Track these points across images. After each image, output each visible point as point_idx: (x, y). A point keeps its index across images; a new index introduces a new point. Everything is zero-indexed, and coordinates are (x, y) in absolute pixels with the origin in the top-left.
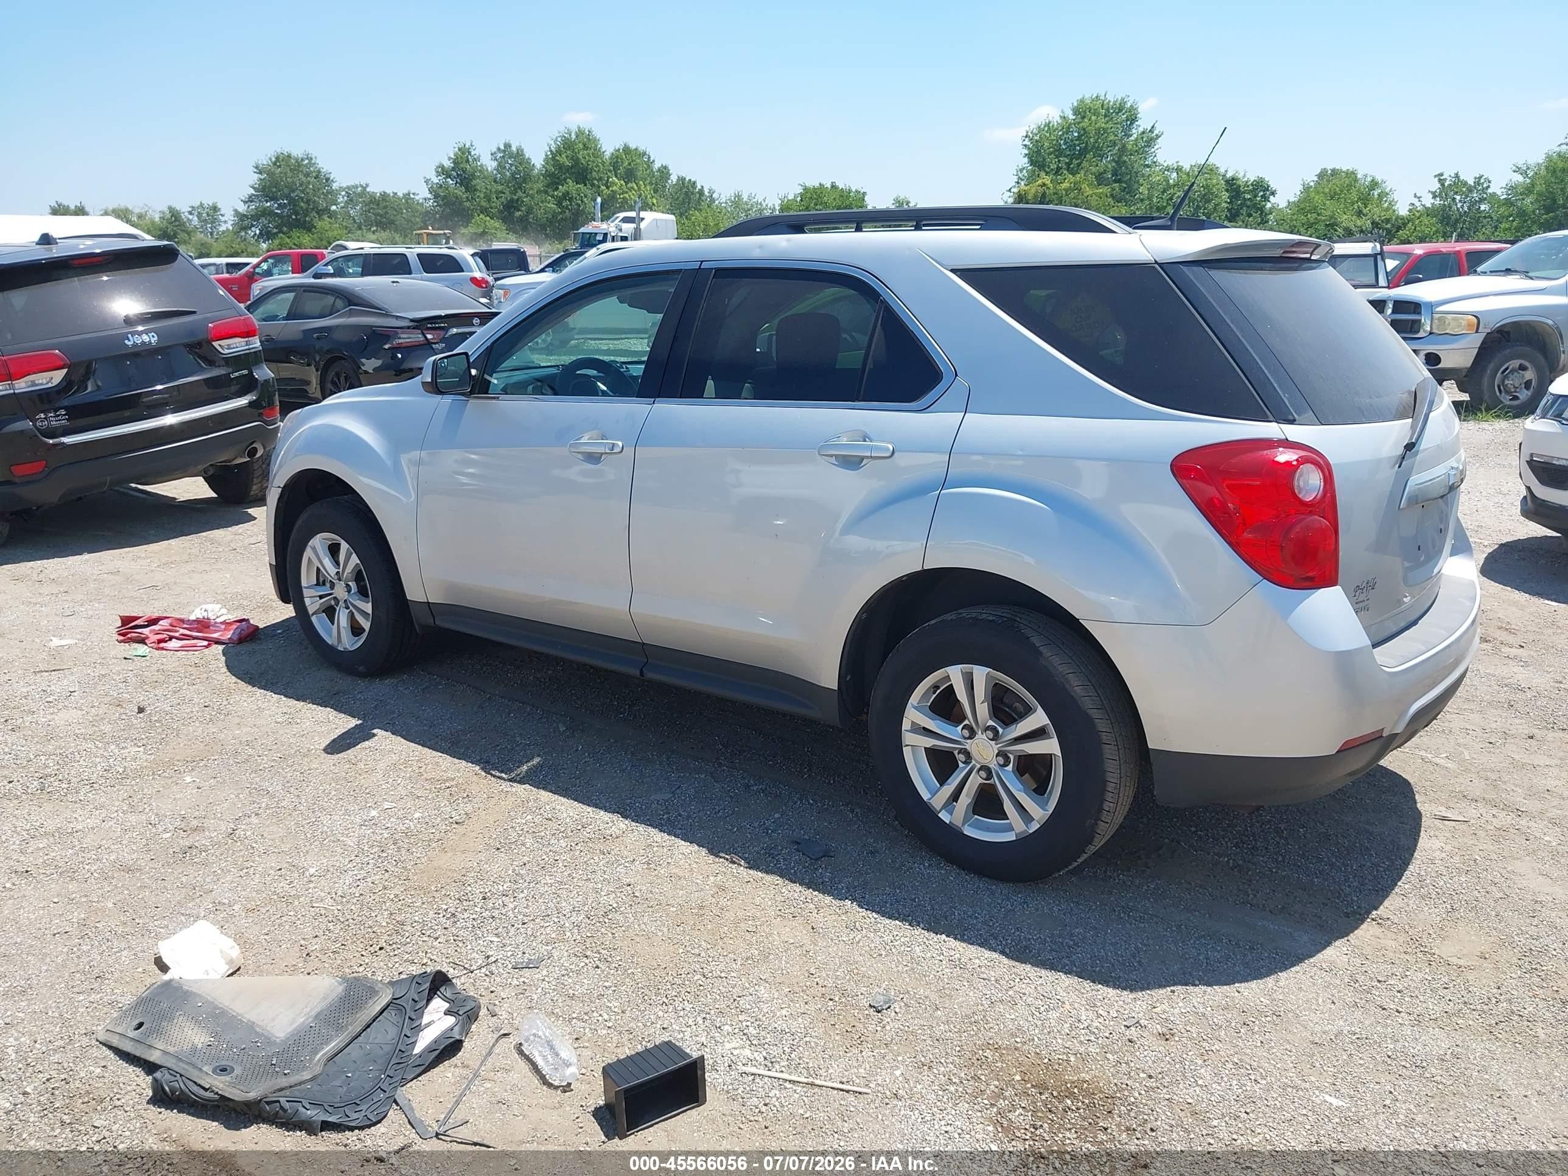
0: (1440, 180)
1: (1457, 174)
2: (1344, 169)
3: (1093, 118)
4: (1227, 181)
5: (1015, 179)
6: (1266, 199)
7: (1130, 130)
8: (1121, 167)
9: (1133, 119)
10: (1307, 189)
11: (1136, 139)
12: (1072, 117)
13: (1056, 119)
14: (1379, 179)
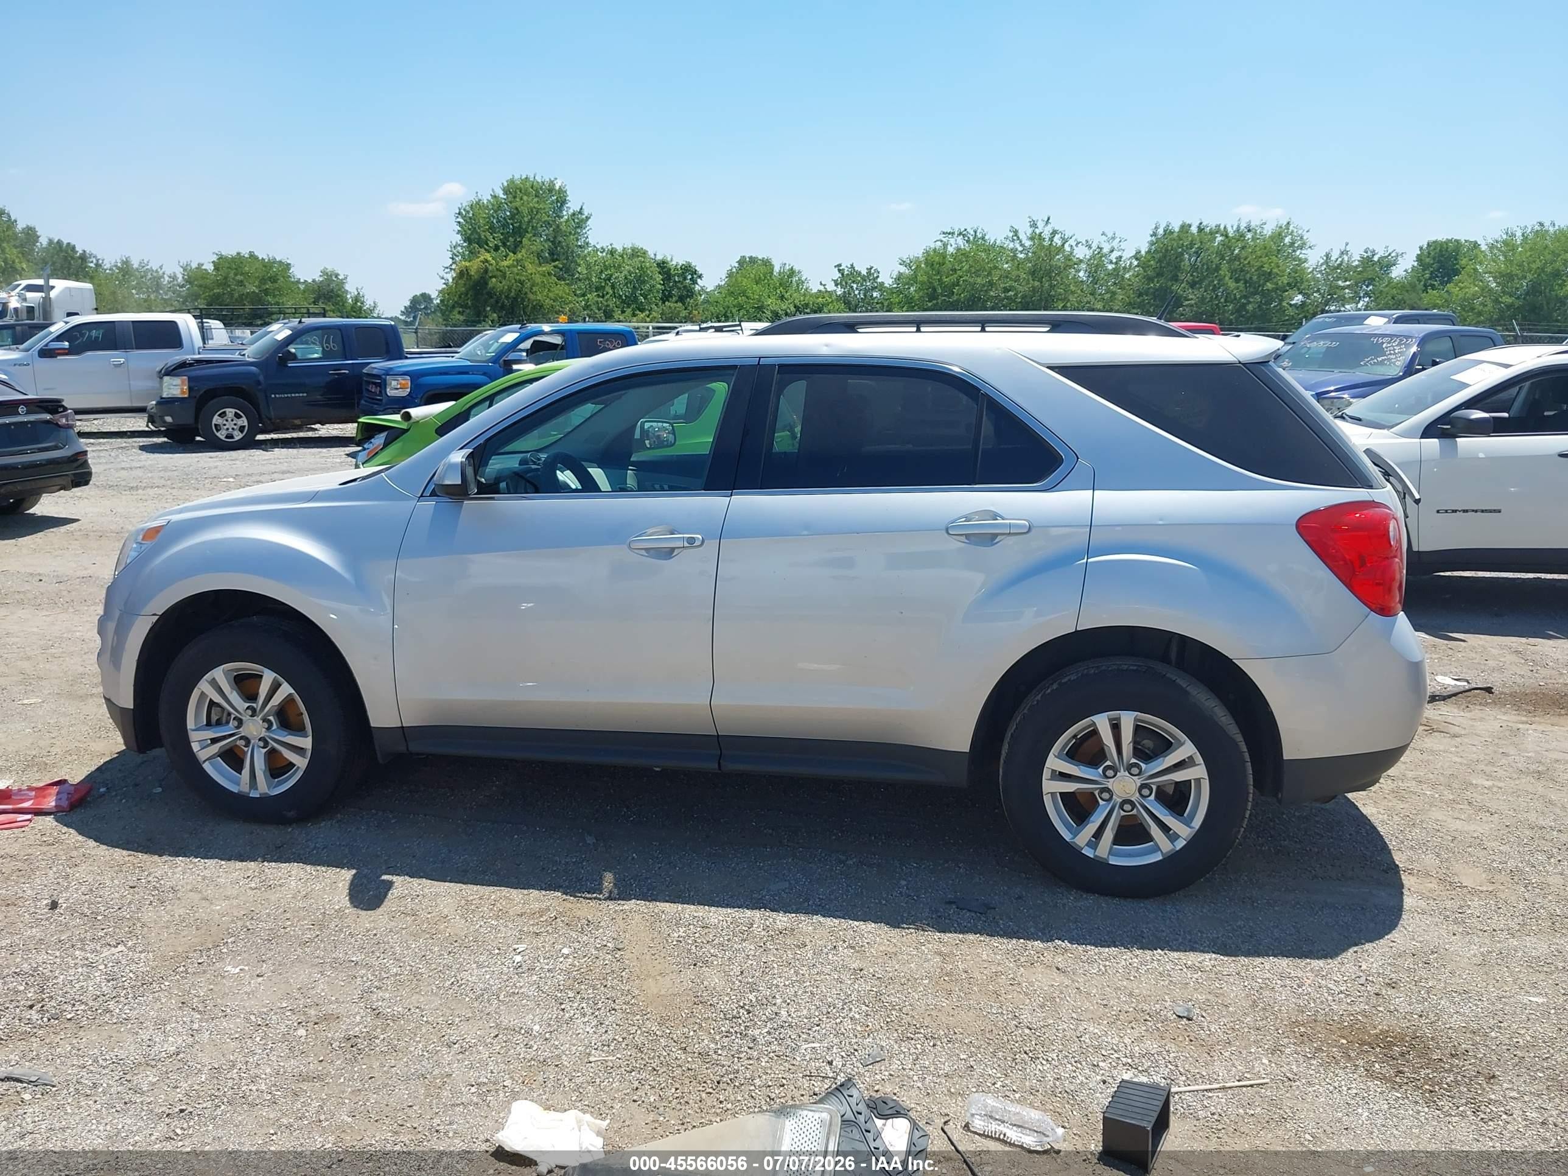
0: (839, 270)
1: (852, 265)
2: (760, 257)
3: (525, 198)
4: (658, 265)
5: (450, 254)
6: (695, 282)
7: (561, 211)
8: (556, 248)
9: (562, 201)
10: (730, 275)
11: (567, 221)
12: (502, 196)
13: (486, 198)
14: (796, 268)
